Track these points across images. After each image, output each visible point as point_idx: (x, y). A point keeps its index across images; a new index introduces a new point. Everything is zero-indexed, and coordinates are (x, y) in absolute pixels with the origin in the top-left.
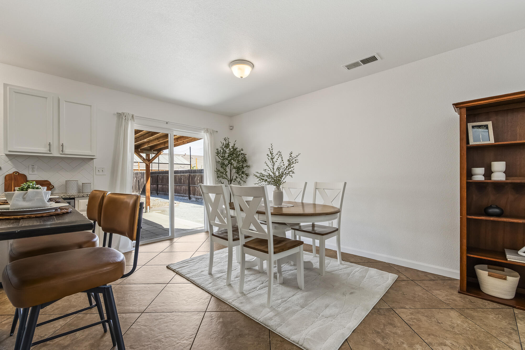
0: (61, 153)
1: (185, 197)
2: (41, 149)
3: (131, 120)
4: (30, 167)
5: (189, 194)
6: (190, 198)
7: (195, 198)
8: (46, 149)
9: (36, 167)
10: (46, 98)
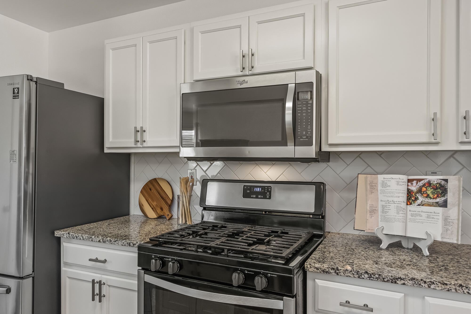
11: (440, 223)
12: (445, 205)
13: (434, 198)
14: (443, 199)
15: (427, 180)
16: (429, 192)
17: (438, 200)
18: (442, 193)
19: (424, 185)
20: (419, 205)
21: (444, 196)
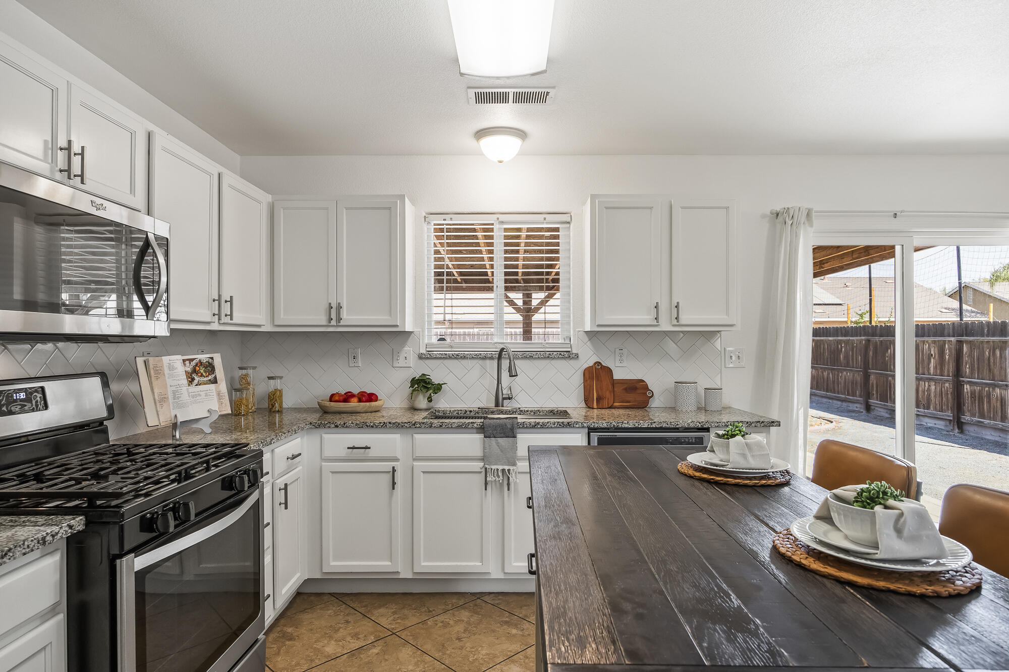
0: (675, 322)
1: (850, 405)
2: (640, 317)
3: (804, 223)
4: (618, 351)
5: (867, 395)
6: (868, 408)
7: (886, 411)
8: (648, 317)
9: (625, 351)
10: (651, 208)
11: (215, 398)
12: (215, 381)
13: (206, 377)
14: (213, 376)
15: (198, 359)
16: (202, 371)
17: (210, 377)
18: (212, 370)
19: (196, 365)
20: (196, 385)
21: (213, 373)
